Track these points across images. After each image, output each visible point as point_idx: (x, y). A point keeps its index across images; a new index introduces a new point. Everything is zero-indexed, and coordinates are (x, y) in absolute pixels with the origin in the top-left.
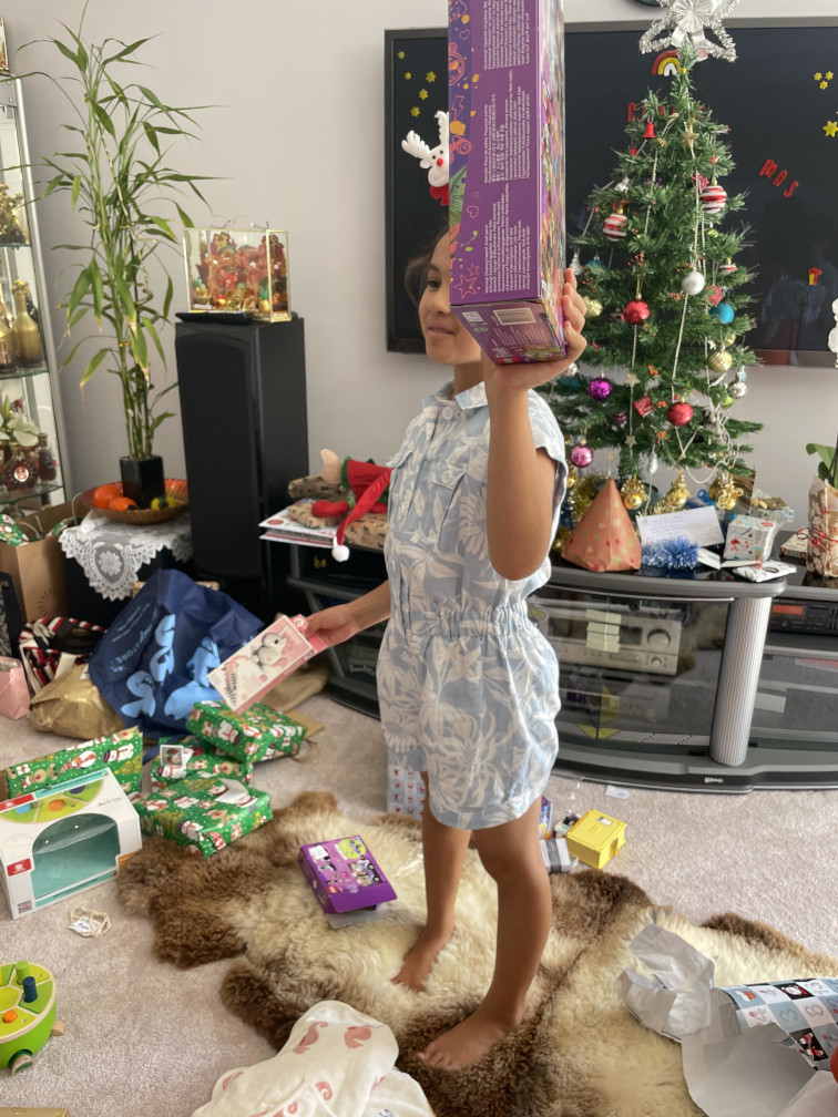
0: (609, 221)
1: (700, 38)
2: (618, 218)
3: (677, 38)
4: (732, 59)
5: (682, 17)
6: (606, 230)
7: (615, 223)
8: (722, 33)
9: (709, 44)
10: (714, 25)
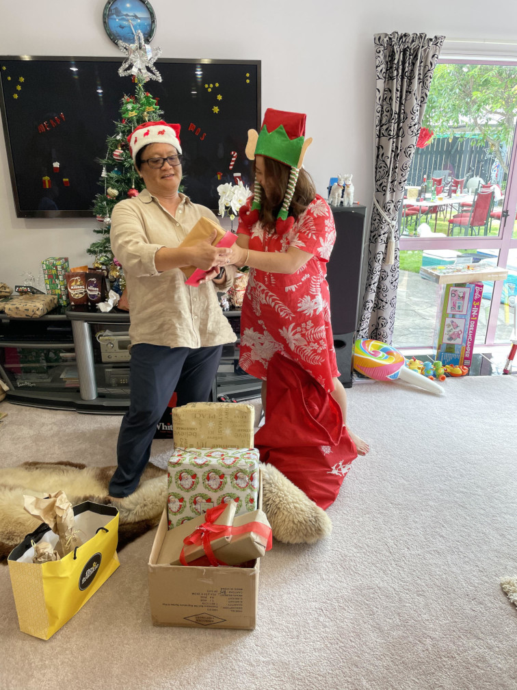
0: (115, 153)
1: (144, 71)
2: (119, 151)
3: (134, 71)
4: (161, 81)
5: (135, 61)
6: (114, 157)
7: (118, 154)
8: (154, 69)
9: (150, 74)
10: (151, 65)
